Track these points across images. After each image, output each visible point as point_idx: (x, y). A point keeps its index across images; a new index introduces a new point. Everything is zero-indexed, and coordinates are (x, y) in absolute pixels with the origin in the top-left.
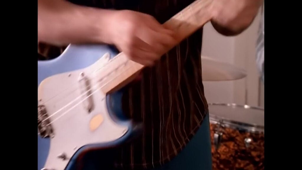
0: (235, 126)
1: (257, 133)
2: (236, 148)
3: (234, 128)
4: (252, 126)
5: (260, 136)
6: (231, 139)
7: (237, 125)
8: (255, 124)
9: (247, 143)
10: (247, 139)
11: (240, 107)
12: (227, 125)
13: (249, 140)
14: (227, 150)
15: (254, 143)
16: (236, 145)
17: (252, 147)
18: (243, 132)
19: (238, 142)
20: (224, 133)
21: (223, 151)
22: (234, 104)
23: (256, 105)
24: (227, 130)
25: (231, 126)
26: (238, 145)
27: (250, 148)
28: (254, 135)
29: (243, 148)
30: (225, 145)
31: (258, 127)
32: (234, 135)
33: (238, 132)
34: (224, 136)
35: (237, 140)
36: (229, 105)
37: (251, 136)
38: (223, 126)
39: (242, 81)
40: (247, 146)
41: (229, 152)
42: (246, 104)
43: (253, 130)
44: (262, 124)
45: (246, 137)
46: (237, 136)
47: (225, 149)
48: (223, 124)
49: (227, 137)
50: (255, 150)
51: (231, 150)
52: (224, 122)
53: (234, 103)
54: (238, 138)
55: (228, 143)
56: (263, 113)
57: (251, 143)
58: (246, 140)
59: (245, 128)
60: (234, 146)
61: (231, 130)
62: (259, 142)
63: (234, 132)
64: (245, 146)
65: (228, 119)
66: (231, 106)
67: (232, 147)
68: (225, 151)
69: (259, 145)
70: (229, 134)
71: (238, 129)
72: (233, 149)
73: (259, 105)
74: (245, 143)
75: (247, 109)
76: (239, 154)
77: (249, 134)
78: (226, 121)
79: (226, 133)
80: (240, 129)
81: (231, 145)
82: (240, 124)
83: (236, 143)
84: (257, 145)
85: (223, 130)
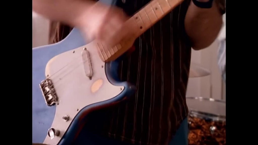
0: (202, 117)
1: (220, 122)
2: (203, 135)
3: (201, 118)
4: (216, 116)
5: (223, 125)
6: (198, 127)
7: (203, 115)
8: (218, 114)
9: (212, 131)
10: (212, 127)
11: (206, 99)
12: (195, 115)
13: (214, 128)
14: (195, 136)
15: (218, 131)
16: (202, 132)
17: (217, 134)
18: (209, 121)
19: (204, 130)
20: (192, 122)
21: (192, 137)
22: (201, 98)
23: (219, 98)
24: (195, 119)
25: (198, 115)
26: (205, 133)
27: (214, 135)
28: (218, 124)
29: (209, 135)
30: (194, 132)
31: (221, 117)
32: (201, 124)
33: (204, 121)
34: (193, 125)
35: (203, 128)
36: (196, 98)
37: (216, 124)
38: (191, 115)
39: (207, 77)
40: (212, 133)
41: (197, 138)
42: (211, 97)
43: (218, 119)
44: (224, 114)
45: (211, 126)
46: (204, 124)
47: (193, 136)
48: (192, 114)
49: (195, 125)
50: (219, 136)
51: (198, 136)
52: (192, 112)
53: (201, 96)
54: (204, 126)
55: (195, 131)
56: (224, 105)
57: (215, 131)
58: (211, 128)
59: (211, 118)
60: (201, 133)
61: (199, 120)
62: (222, 130)
63: (201, 121)
64: (210, 133)
65: (196, 110)
66: (199, 99)
67: (199, 134)
68: (193, 137)
69: (223, 133)
70: (197, 123)
71: (204, 118)
72: (200, 136)
73: (222, 98)
74: (210, 131)
75: (212, 102)
76: (205, 140)
77: (213, 123)
78: (194, 111)
79: (194, 122)
80: (207, 119)
81: (199, 132)
82: (206, 114)
83: (202, 130)
84: (221, 132)
85: (192, 120)
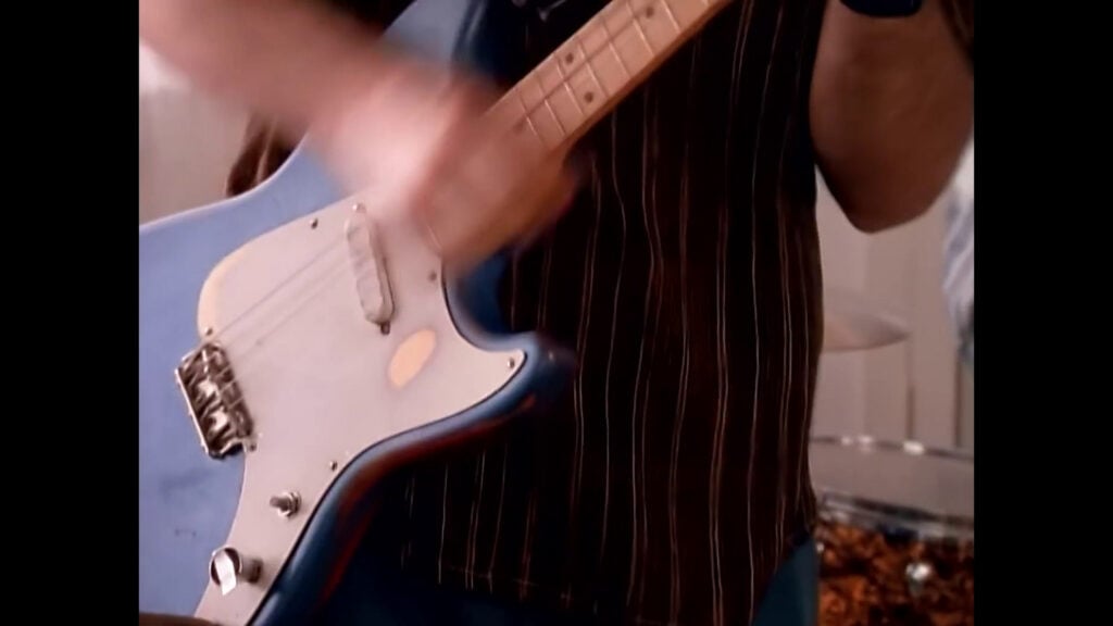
0: (870, 521)
1: (949, 546)
2: (874, 599)
3: (868, 525)
4: (929, 517)
5: (962, 556)
6: (855, 565)
7: (877, 515)
8: (940, 511)
9: (914, 582)
10: (915, 567)
11: (888, 447)
12: (842, 514)
13: (922, 571)
14: (842, 606)
15: (942, 583)
16: (873, 588)
17: (935, 597)
18: (901, 541)
19: (881, 579)
20: (828, 545)
21: (828, 611)
22: (866, 440)
23: (946, 443)
24: (842, 532)
25: (854, 517)
26: (883, 590)
27: (925, 600)
28: (940, 552)
29: (901, 600)
30: (837, 590)
31: (952, 521)
32: (868, 553)
33: (880, 539)
34: (830, 556)
35: (876, 570)
36: (846, 441)
37: (932, 553)
38: (825, 516)
39: (894, 351)
40: (915, 593)
41: (849, 612)
42: (911, 436)
43: (936, 531)
44: (966, 507)
45: (910, 560)
46: (879, 554)
47: (835, 603)
48: (828, 509)
49: (839, 557)
50: (944, 606)
51: (856, 605)
52: (830, 503)
53: (868, 432)
54: (880, 564)
55: (842, 583)
56: (968, 470)
57: (928, 583)
58: (909, 569)
59: (908, 525)
60: (866, 592)
61: (857, 534)
62: (958, 577)
63: (868, 538)
64: (906, 593)
65: (846, 493)
66: (856, 445)
67: (858, 595)
68: (835, 609)
69: (960, 590)
70: (848, 548)
71: (882, 528)
72: (861, 603)
73: (958, 441)
74: (907, 582)
75: (914, 456)
76: (885, 620)
77: (920, 548)
78: (838, 498)
79: (837, 542)
80: (892, 530)
81: (858, 587)
82: (890, 510)
83: (872, 581)
84: (953, 590)
85: (826, 534)
